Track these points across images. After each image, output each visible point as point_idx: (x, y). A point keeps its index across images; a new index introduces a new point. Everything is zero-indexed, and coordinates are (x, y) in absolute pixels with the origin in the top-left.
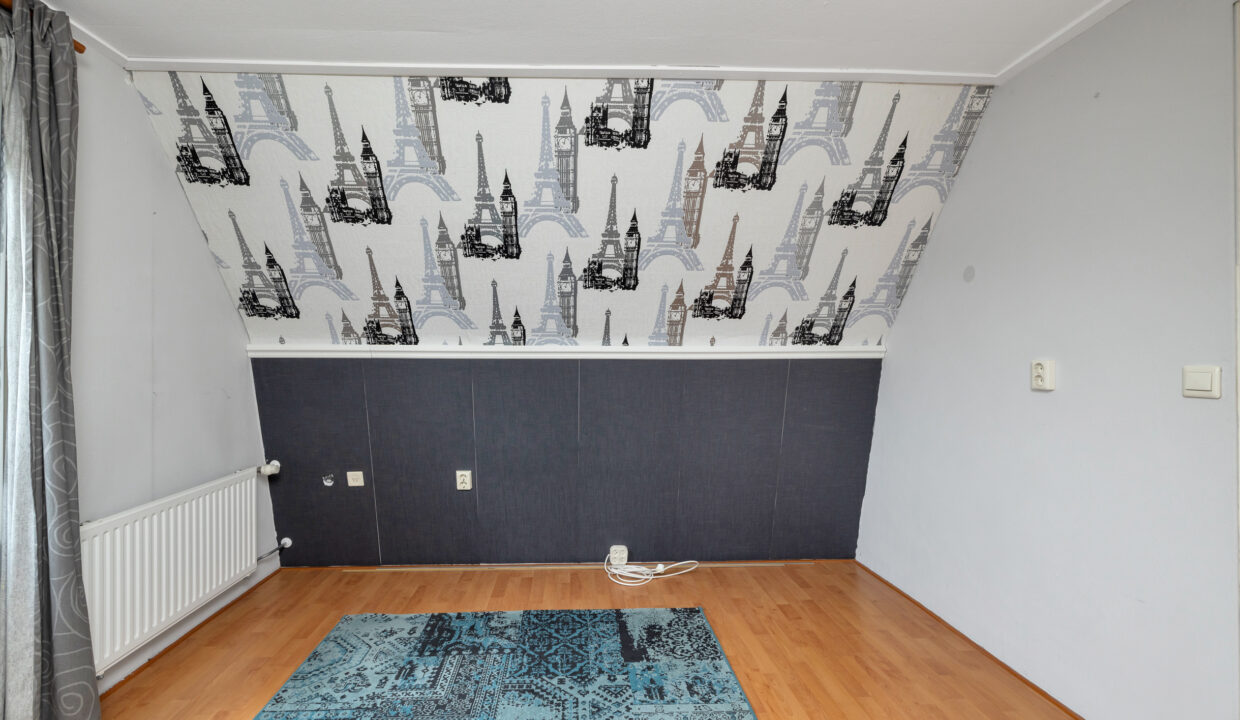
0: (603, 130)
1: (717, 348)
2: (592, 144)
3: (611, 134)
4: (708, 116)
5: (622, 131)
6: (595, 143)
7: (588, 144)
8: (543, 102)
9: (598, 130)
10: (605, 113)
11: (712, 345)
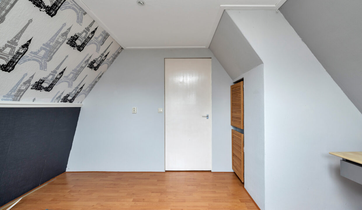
1: (35, 103)
4: (77, 21)
11: (33, 101)
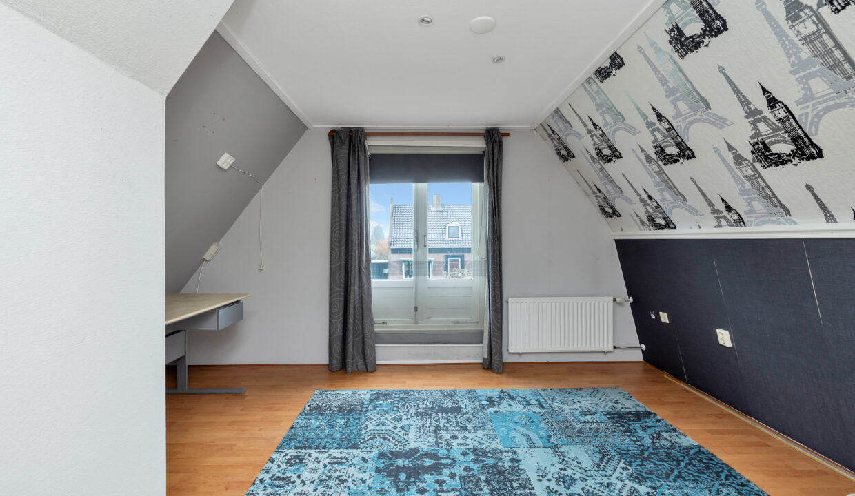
0: (685, 41)
2: (685, 55)
3: (693, 39)
5: (699, 31)
6: (687, 53)
7: (682, 57)
8: (640, 51)
9: (682, 43)
10: (678, 28)
